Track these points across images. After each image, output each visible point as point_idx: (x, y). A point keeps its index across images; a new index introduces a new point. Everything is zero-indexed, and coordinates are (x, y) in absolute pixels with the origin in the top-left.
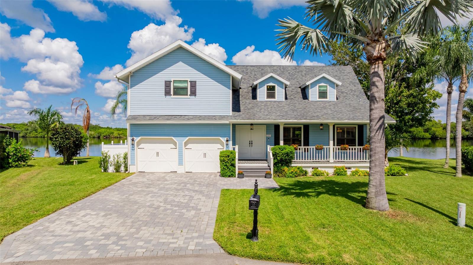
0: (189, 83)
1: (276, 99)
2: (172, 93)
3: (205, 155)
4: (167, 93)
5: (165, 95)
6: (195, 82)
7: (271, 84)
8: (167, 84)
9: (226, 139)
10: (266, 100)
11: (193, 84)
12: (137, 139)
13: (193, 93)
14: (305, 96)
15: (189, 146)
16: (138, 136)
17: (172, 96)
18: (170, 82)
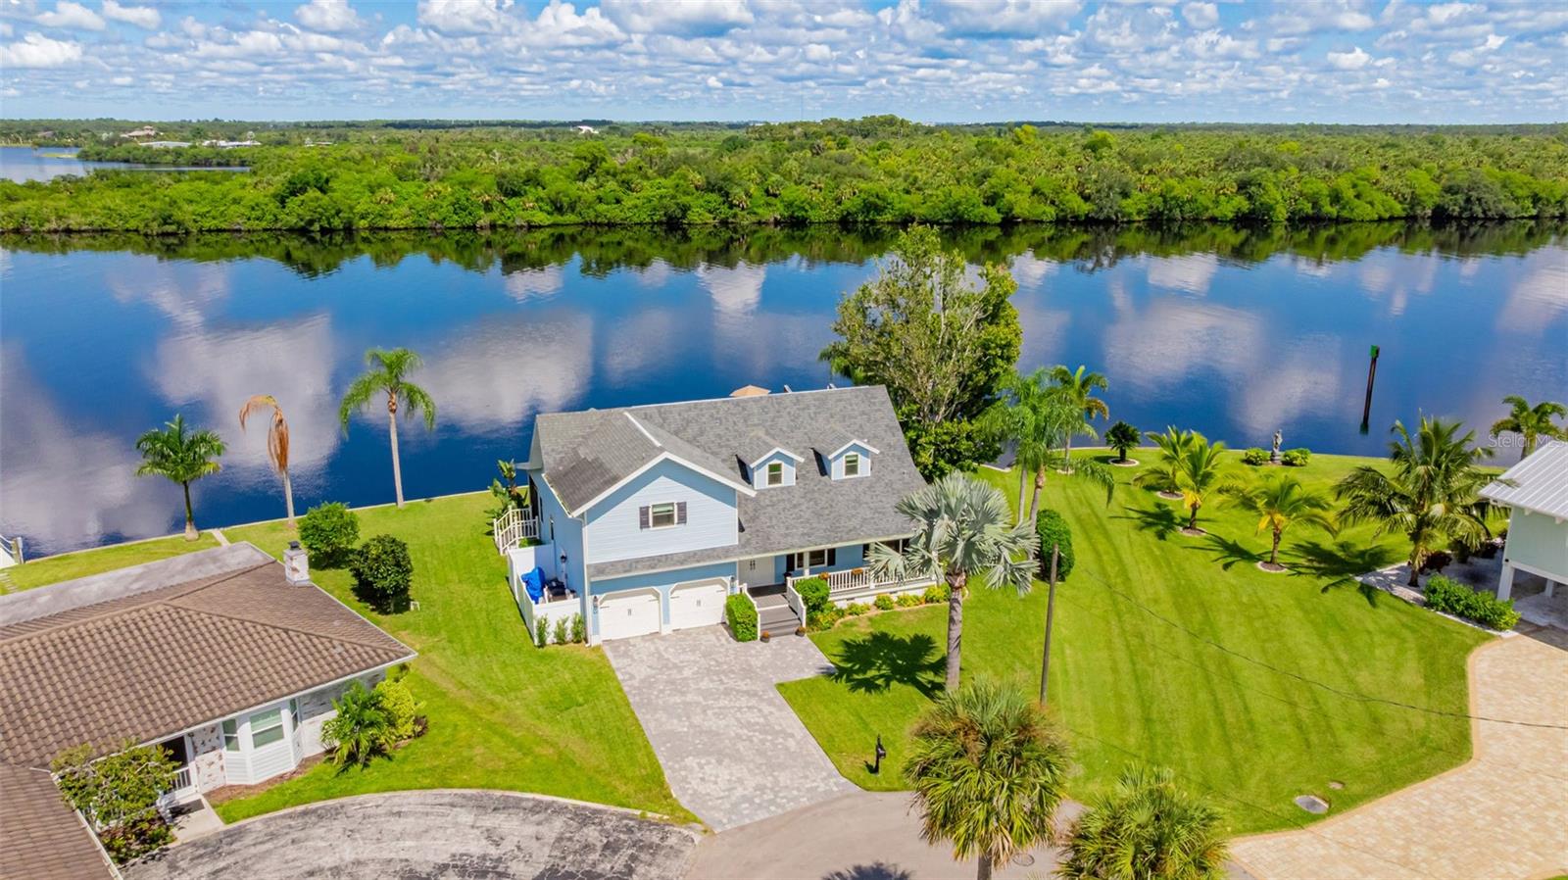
0: (676, 507)
1: (782, 485)
2: (651, 523)
3: (699, 603)
4: (644, 524)
5: (641, 528)
6: (685, 503)
7: (775, 462)
8: (644, 512)
9: (730, 578)
10: (768, 486)
11: (682, 507)
12: (600, 597)
13: (683, 519)
14: (823, 470)
15: (675, 594)
16: (600, 593)
17: (652, 529)
18: (648, 508)
